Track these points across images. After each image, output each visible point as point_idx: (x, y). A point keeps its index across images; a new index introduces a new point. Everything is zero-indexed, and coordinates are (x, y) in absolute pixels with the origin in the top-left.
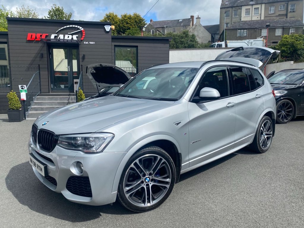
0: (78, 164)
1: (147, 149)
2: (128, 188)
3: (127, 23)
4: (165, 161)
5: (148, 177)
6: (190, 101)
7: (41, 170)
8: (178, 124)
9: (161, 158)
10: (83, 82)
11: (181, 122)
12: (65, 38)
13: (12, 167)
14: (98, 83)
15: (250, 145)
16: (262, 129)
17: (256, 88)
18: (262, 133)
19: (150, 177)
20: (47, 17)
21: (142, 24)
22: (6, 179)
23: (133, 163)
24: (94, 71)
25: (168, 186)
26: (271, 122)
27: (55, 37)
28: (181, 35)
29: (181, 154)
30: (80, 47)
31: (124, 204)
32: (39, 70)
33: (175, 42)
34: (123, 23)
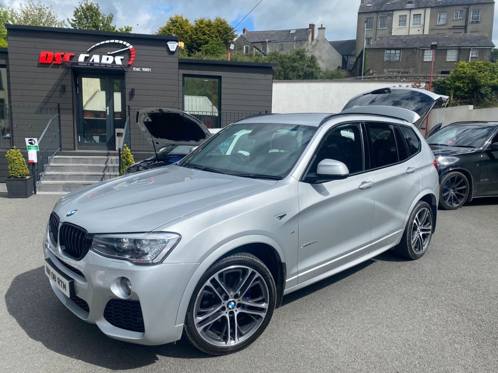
0: (124, 282)
1: (232, 258)
2: (200, 319)
3: (204, 34)
4: (259, 277)
5: (233, 301)
6: (301, 180)
7: (65, 287)
8: (281, 217)
9: (253, 271)
10: (130, 134)
11: (286, 214)
12: (102, 62)
13: (15, 276)
14: (154, 139)
15: (396, 247)
16: (415, 221)
17: (407, 157)
18: (415, 229)
19: (236, 300)
20: (72, 20)
21: (229, 36)
22: (7, 296)
23: (209, 279)
24: (148, 118)
25: (263, 315)
26: (430, 210)
27: (86, 58)
28: (293, 57)
29: (285, 264)
30: (126, 75)
31: (194, 343)
32: (59, 113)
33: (283, 67)
34: (197, 33)
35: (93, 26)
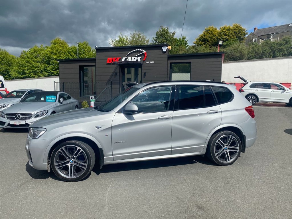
3: (226, 35)
4: (83, 151)
8: (99, 128)
9: (79, 149)
11: (102, 127)
12: (132, 60)
16: (217, 142)
19: (74, 160)
20: (155, 37)
21: (242, 34)
23: (61, 149)
25: (85, 168)
26: (235, 137)
27: (126, 59)
28: (280, 42)
33: (272, 50)
34: (221, 35)
35: (165, 39)
